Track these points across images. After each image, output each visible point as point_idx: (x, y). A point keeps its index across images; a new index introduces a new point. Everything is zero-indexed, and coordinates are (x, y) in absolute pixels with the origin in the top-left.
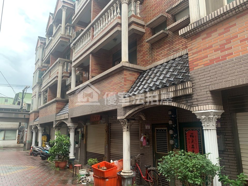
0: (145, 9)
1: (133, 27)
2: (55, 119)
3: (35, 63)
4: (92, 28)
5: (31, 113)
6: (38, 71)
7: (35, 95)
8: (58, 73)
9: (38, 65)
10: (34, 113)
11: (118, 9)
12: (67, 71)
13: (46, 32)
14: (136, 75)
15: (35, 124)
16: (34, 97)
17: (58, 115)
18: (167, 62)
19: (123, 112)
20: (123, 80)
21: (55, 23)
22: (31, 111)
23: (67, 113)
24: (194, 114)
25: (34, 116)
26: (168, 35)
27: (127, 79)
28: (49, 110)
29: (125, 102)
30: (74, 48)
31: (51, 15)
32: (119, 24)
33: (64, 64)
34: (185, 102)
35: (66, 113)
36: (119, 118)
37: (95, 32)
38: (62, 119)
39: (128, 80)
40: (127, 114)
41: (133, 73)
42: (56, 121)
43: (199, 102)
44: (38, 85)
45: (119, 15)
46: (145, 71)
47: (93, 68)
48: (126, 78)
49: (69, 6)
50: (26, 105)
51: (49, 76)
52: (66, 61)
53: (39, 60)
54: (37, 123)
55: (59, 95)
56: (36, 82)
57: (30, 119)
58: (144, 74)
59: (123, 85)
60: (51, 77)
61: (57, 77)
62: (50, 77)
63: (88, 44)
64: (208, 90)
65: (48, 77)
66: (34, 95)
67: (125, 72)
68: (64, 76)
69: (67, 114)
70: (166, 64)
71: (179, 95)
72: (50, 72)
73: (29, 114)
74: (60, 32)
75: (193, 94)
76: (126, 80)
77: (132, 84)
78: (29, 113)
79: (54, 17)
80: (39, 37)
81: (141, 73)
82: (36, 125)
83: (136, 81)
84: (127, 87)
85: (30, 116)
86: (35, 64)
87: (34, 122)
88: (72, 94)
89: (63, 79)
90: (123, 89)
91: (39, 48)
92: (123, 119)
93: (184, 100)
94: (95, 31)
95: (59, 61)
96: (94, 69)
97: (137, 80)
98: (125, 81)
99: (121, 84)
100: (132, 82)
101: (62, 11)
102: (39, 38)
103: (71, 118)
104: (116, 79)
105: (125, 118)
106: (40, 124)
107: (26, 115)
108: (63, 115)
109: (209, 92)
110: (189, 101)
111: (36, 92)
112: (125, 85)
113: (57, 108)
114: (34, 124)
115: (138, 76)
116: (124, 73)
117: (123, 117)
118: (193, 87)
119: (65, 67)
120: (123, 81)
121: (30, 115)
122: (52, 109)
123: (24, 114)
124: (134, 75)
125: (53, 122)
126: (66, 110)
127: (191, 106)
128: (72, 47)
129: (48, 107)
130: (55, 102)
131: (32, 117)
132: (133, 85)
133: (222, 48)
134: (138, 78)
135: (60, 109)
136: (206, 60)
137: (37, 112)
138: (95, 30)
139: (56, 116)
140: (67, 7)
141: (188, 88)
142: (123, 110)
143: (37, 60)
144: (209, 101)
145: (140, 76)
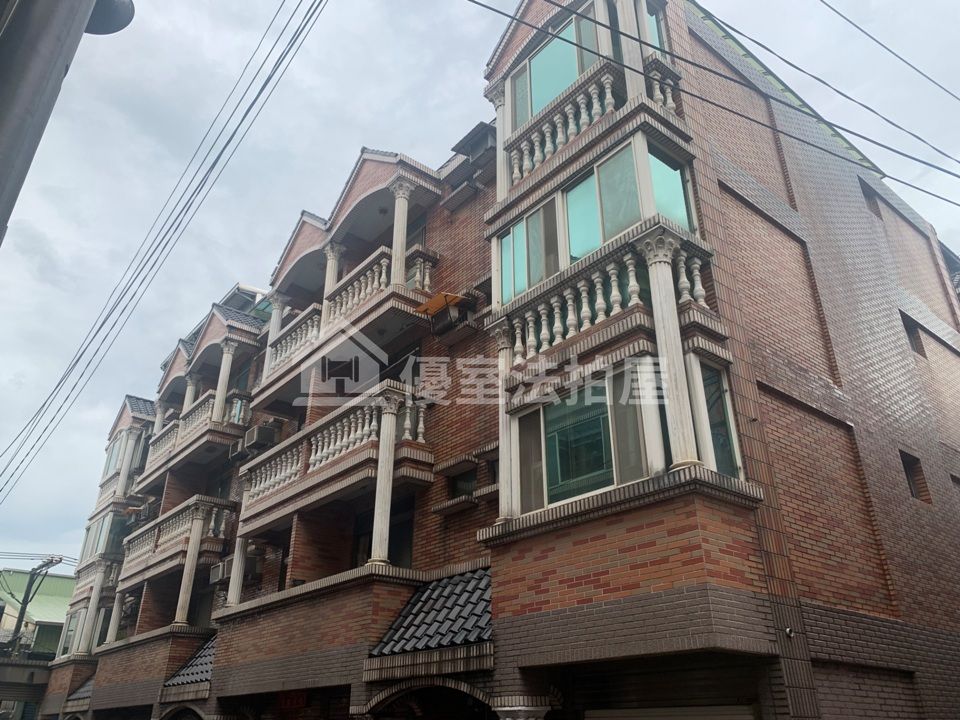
0: (437, 423)
1: (405, 471)
2: (162, 696)
3: (99, 480)
4: (305, 444)
5: (61, 666)
6: (111, 514)
7: (88, 598)
8: (187, 540)
9: (112, 490)
10: (72, 667)
11: (374, 423)
12: (216, 535)
13: (159, 392)
14: (405, 594)
15: (74, 710)
16: (82, 605)
17: (174, 685)
18: (474, 572)
19: (364, 693)
20: (371, 608)
21: (194, 376)
22: (60, 658)
23: (207, 680)
24: (495, 712)
25: (70, 676)
26: (477, 505)
27: (381, 605)
28: (138, 661)
29: (370, 671)
30: (250, 480)
31: (181, 347)
32: (373, 462)
33: (209, 513)
34: (482, 685)
35: (202, 681)
36: (353, 710)
37: (312, 457)
38: (186, 697)
39: (383, 609)
40: (374, 702)
41: (397, 589)
42: (164, 705)
43: (503, 689)
44: (103, 563)
45: (373, 437)
46: (426, 584)
47: (300, 553)
48: (378, 603)
49: (244, 340)
50: (31, 627)
51: (152, 545)
52: (216, 505)
53: (118, 474)
54: (85, 708)
55: (181, 615)
56: (99, 552)
57: (50, 689)
58: (424, 593)
59: (370, 621)
60: (159, 549)
61: (184, 553)
62: (156, 546)
63: (292, 483)
64: (515, 664)
65: (149, 546)
66: (85, 599)
67: (377, 589)
68: (206, 551)
69: (207, 685)
70: (469, 575)
71: (471, 669)
72: (160, 531)
73: (50, 669)
74: (210, 412)
75: (495, 670)
76: (377, 609)
77: (393, 619)
78: (50, 664)
79: (193, 358)
80: (128, 397)
81: (418, 587)
82: (78, 715)
83: (403, 610)
84: (379, 627)
85: (53, 675)
86: (102, 486)
87: (70, 704)
88: (231, 620)
89: (202, 560)
90: (368, 635)
91: (124, 433)
92: (363, 714)
93: (481, 680)
94: (313, 454)
95: (196, 504)
96: (302, 556)
97: (406, 606)
98: (375, 613)
99: (365, 618)
100: (392, 614)
101: (222, 354)
102: (130, 403)
103: (218, 699)
104: (355, 603)
105: (369, 712)
106: (95, 712)
107: (36, 671)
108: (193, 688)
109: (517, 670)
110: (488, 684)
111: (92, 588)
112: (374, 621)
113: (171, 659)
114: (68, 710)
115: (410, 595)
116: (374, 591)
117: (365, 710)
118: (496, 656)
119: (212, 523)
120: (371, 613)
121: (54, 671)
122: (153, 661)
123: (31, 666)
124: (399, 594)
125: (151, 706)
126: (200, 668)
127: (491, 695)
128: (245, 475)
129: (138, 651)
130: (168, 638)
131: (62, 680)
132: (393, 623)
133: (536, 588)
134: (408, 603)
135: (180, 664)
136: (515, 604)
137: (87, 665)
138: (314, 451)
139: (165, 686)
140: (239, 341)
141: (487, 655)
142: (364, 689)
143: (112, 472)
144: (517, 688)
145: (414, 595)
